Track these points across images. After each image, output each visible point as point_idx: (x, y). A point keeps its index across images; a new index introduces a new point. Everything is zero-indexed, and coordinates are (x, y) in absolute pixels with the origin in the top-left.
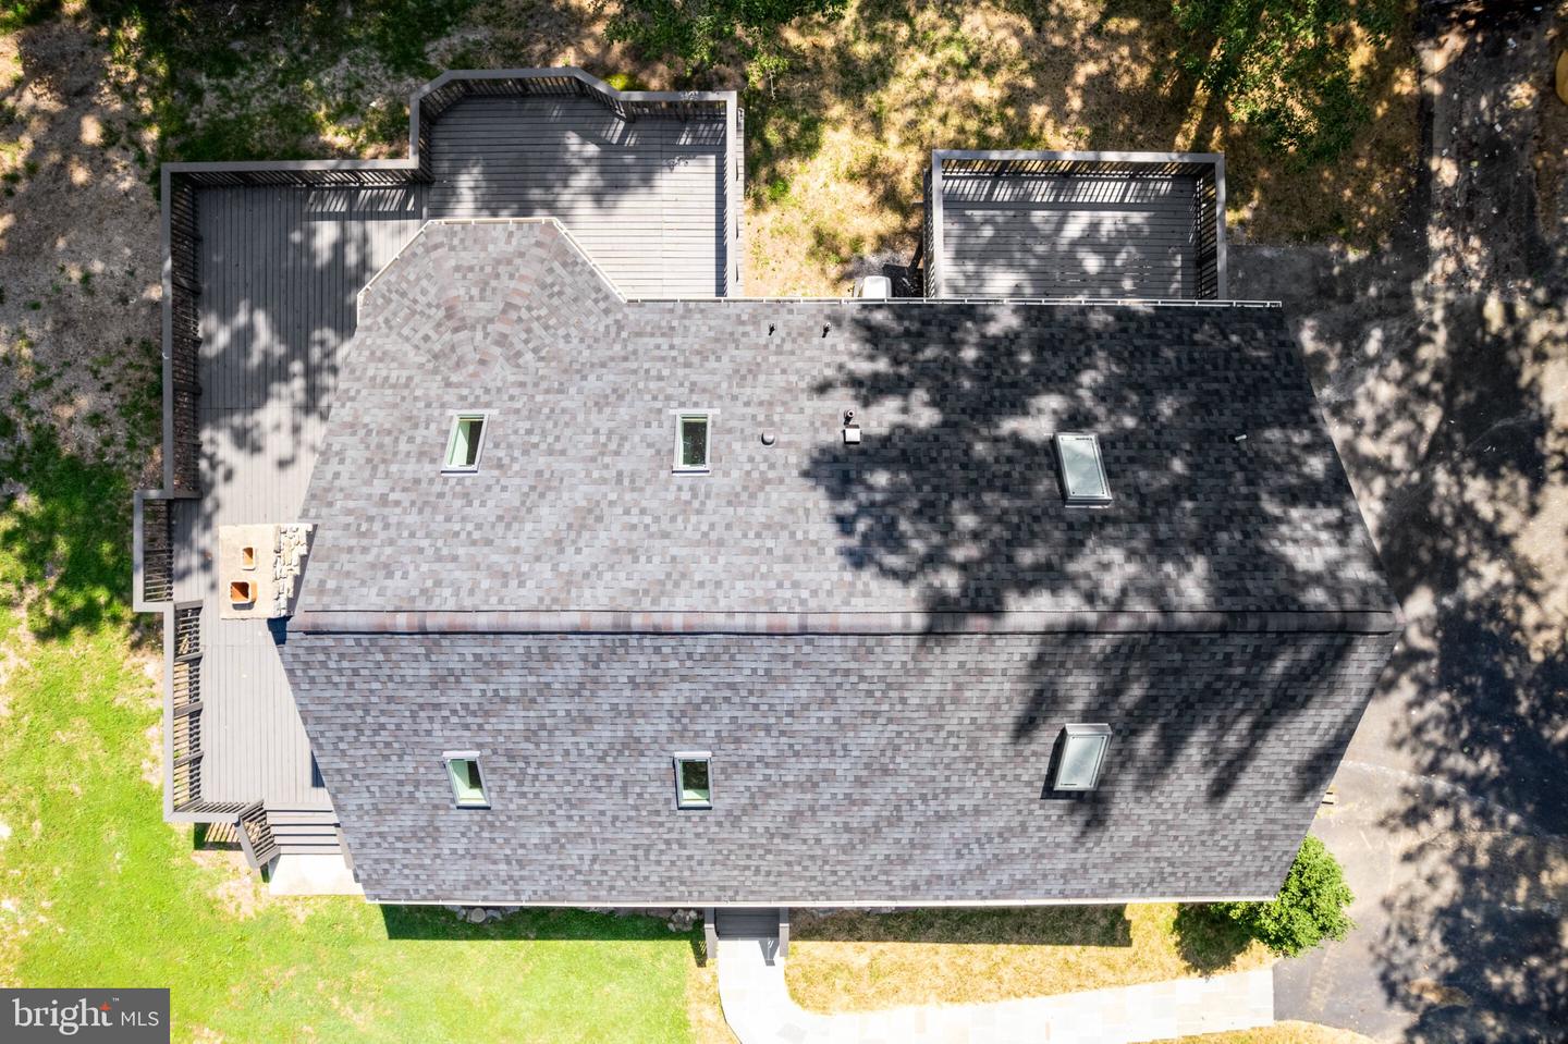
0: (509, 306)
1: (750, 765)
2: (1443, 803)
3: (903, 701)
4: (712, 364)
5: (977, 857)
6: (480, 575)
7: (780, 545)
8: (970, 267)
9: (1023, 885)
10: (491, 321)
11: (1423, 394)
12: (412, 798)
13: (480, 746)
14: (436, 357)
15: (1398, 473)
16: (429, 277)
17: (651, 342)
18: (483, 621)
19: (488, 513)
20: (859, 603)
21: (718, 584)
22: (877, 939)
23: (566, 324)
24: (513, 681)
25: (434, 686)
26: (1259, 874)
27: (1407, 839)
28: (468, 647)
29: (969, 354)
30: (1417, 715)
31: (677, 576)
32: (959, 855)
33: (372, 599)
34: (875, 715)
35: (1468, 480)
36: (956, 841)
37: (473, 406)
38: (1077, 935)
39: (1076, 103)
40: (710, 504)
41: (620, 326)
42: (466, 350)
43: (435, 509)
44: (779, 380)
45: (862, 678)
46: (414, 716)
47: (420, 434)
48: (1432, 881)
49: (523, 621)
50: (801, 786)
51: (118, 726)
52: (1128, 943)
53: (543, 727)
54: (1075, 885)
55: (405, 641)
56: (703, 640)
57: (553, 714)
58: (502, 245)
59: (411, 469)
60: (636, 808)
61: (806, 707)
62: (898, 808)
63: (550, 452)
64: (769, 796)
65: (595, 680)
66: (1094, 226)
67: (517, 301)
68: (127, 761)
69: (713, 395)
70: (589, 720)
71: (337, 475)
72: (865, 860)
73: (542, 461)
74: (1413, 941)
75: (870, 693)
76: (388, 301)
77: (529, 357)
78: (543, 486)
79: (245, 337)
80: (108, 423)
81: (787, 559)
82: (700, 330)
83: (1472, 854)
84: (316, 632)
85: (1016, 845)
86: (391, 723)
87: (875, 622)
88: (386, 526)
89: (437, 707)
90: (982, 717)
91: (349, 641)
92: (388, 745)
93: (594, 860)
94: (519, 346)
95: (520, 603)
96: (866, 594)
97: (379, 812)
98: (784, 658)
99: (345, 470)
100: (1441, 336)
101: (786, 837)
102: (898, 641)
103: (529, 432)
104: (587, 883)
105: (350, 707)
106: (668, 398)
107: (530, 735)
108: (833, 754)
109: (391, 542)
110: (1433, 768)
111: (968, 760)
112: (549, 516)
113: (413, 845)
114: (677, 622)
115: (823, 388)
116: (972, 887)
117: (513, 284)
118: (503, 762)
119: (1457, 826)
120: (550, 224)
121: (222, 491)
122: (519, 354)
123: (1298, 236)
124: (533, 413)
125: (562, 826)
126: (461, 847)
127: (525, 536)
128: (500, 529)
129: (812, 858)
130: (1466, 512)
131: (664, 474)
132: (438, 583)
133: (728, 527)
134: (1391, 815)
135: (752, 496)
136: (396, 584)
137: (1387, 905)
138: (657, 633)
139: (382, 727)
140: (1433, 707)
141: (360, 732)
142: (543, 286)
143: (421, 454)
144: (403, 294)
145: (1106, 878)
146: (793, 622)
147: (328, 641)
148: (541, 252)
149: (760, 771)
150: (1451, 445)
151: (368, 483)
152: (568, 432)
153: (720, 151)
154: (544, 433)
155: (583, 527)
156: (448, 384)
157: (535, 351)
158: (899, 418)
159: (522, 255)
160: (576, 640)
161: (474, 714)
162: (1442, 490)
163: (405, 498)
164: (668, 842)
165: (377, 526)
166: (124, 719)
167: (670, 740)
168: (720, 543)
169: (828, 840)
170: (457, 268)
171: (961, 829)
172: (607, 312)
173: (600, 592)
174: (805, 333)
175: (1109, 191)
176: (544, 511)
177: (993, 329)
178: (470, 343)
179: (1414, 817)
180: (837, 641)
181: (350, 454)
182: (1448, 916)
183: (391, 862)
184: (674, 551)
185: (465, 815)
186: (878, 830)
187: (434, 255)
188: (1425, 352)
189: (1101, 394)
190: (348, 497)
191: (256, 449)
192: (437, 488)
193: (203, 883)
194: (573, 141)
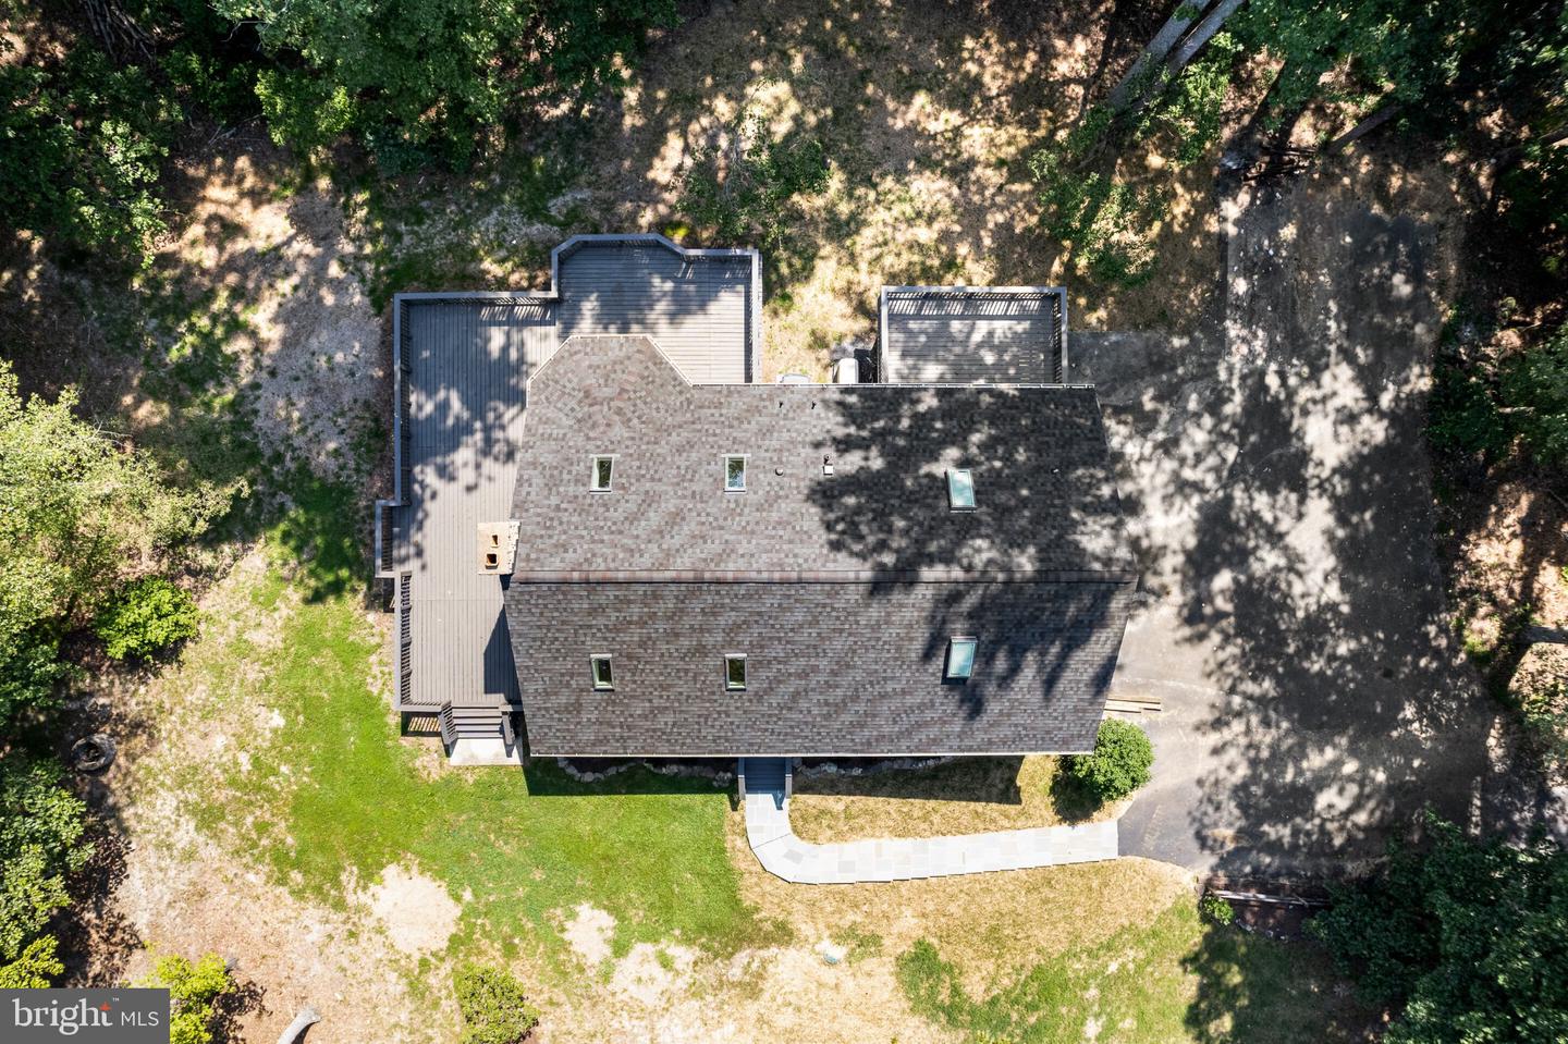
0: (623, 390)
1: (769, 662)
2: (1238, 714)
3: (857, 622)
4: (745, 426)
5: (905, 722)
6: (618, 551)
7: (787, 534)
8: (910, 362)
9: (935, 742)
10: (612, 399)
11: (1226, 437)
12: (568, 685)
13: (612, 651)
14: (579, 421)
15: (1207, 491)
16: (573, 372)
17: (709, 412)
18: (621, 576)
19: (619, 515)
20: (831, 566)
21: (752, 555)
22: (849, 794)
23: (656, 401)
24: (635, 610)
25: (590, 614)
26: (1080, 736)
27: (1214, 738)
28: (611, 592)
29: (905, 423)
30: (1222, 656)
31: (728, 551)
32: (895, 722)
33: (558, 564)
34: (841, 631)
35: (1256, 495)
36: (892, 712)
37: (604, 452)
38: (983, 794)
39: (987, 242)
40: (747, 511)
41: (689, 403)
42: (598, 418)
43: (588, 513)
44: (785, 435)
45: (833, 609)
46: (576, 632)
47: (575, 469)
48: (1231, 768)
49: (644, 575)
50: (798, 676)
51: (351, 655)
52: (1019, 802)
53: (650, 638)
54: (967, 742)
55: (576, 587)
56: (744, 586)
57: (657, 631)
58: (617, 352)
59: (571, 489)
60: (701, 690)
61: (801, 626)
62: (856, 690)
63: (652, 479)
64: (780, 682)
65: (682, 610)
66: (991, 334)
67: (628, 387)
68: (357, 677)
69: (747, 445)
70: (677, 635)
71: (528, 493)
72: (837, 725)
73: (648, 485)
74: (1218, 808)
75: (838, 618)
76: (548, 386)
77: (635, 421)
78: (650, 500)
79: (444, 407)
80: (343, 455)
81: (791, 542)
82: (737, 405)
83: (1258, 748)
84: (527, 582)
85: (928, 715)
86: (561, 636)
87: (840, 576)
88: (561, 523)
89: (590, 627)
90: (902, 632)
91: (545, 587)
92: (558, 650)
93: (674, 725)
94: (630, 415)
95: (641, 566)
96: (835, 561)
97: (547, 694)
98: (789, 597)
99: (533, 490)
100: (1238, 398)
101: (790, 709)
102: (852, 587)
103: (639, 468)
104: (668, 741)
105: (539, 627)
106: (720, 447)
107: (642, 644)
108: (817, 655)
109: (565, 532)
110: (1232, 690)
111: (896, 659)
112: (654, 518)
113: (565, 716)
114: (730, 576)
115: (818, 445)
116: (904, 743)
117: (625, 376)
118: (625, 661)
119: (1248, 731)
120: (645, 339)
121: (429, 505)
122: (629, 420)
123: (1136, 326)
124: (641, 457)
125: (656, 702)
126: (593, 717)
127: (641, 528)
128: (627, 524)
129: (806, 723)
130: (1254, 517)
131: (719, 493)
132: (594, 555)
133: (757, 523)
134: (1204, 723)
135: (771, 506)
136: (570, 555)
137: (1200, 783)
138: (719, 582)
139: (556, 639)
140: (1232, 650)
141: (543, 642)
142: (643, 378)
143: (577, 481)
144: (557, 382)
145: (986, 737)
146: (794, 575)
147: (533, 588)
148: (641, 356)
149: (775, 666)
150: (1245, 472)
151: (547, 498)
152: (662, 468)
153: (747, 281)
154: (648, 469)
155: (674, 523)
156: (589, 439)
157: (639, 418)
158: (863, 463)
159: (629, 358)
160: (673, 587)
161: (610, 631)
162: (1238, 502)
163: (571, 507)
164: (719, 713)
165: (556, 523)
166: (356, 650)
167: (723, 647)
168: (753, 532)
169: (815, 711)
170: (590, 367)
171: (895, 703)
172: (681, 392)
173: (686, 560)
174: (801, 406)
175: (998, 308)
176: (652, 514)
177: (922, 408)
178: (601, 413)
179: (1218, 724)
180: (818, 587)
181: (534, 481)
182: (1242, 791)
183: (550, 727)
184: (727, 537)
185: (598, 696)
186: (845, 705)
187: (576, 358)
188: (1228, 409)
189: (982, 447)
190: (537, 506)
191: (452, 478)
192: (588, 501)
193: (405, 757)
194: (656, 281)
